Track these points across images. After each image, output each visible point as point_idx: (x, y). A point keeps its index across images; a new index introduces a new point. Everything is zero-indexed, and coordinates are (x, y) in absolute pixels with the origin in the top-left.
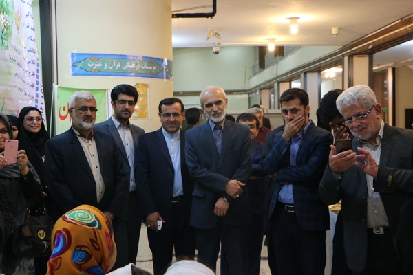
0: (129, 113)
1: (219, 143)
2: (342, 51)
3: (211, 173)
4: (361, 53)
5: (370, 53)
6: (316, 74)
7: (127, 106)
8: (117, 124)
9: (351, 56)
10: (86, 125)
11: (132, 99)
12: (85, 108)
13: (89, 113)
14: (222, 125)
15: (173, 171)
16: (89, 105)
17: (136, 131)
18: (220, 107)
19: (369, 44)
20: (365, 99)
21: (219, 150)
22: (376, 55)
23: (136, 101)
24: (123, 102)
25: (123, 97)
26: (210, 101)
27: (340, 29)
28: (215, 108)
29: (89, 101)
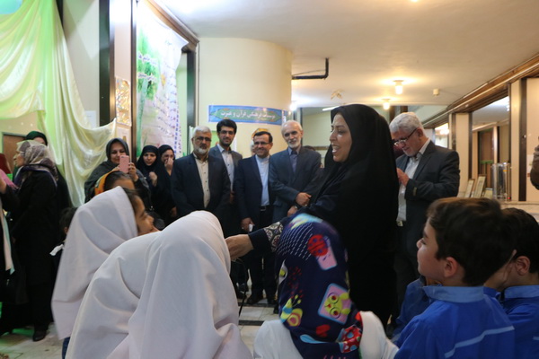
0: (230, 140)
1: (294, 165)
2: (447, 110)
3: (286, 187)
4: (462, 111)
5: (469, 111)
6: (431, 130)
7: (228, 135)
8: (221, 149)
9: (454, 114)
10: (201, 151)
11: (231, 130)
12: (201, 138)
13: (204, 142)
14: (298, 151)
15: (261, 186)
16: (205, 136)
17: (236, 156)
18: (296, 136)
19: (466, 104)
20: (406, 127)
21: (294, 170)
22: (475, 113)
23: (235, 131)
24: (225, 132)
25: (225, 128)
26: (287, 131)
27: (440, 90)
28: (291, 136)
29: (206, 133)
